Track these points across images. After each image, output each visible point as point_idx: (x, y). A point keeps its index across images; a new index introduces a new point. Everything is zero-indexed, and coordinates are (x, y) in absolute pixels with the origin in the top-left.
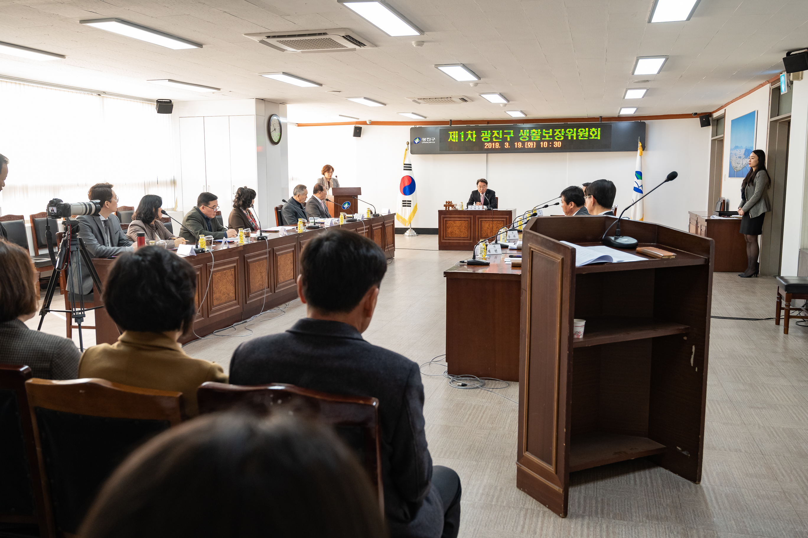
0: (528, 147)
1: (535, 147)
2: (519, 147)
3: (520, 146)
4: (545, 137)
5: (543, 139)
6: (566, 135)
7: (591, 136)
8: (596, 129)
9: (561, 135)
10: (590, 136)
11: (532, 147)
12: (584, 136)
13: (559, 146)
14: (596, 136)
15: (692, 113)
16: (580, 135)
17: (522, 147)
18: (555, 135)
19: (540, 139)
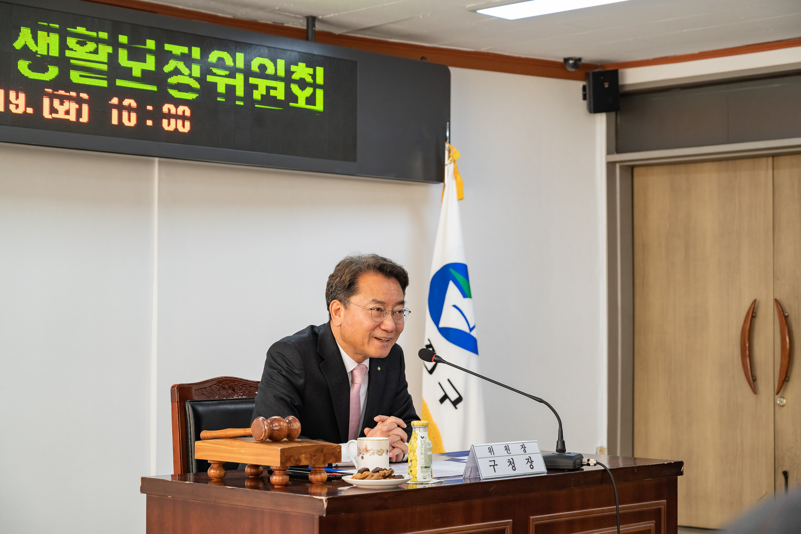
0: (55, 115)
1: (84, 119)
2: (12, 108)
3: (17, 106)
4: (127, 74)
5: (120, 83)
6: (210, 78)
7: (295, 99)
8: (311, 71)
9: (190, 76)
10: (291, 97)
11: (72, 117)
12: (272, 93)
13: (181, 129)
14: (311, 100)
15: (566, 60)
16: (256, 87)
17: (30, 111)
18: (168, 68)
19: (104, 84)
